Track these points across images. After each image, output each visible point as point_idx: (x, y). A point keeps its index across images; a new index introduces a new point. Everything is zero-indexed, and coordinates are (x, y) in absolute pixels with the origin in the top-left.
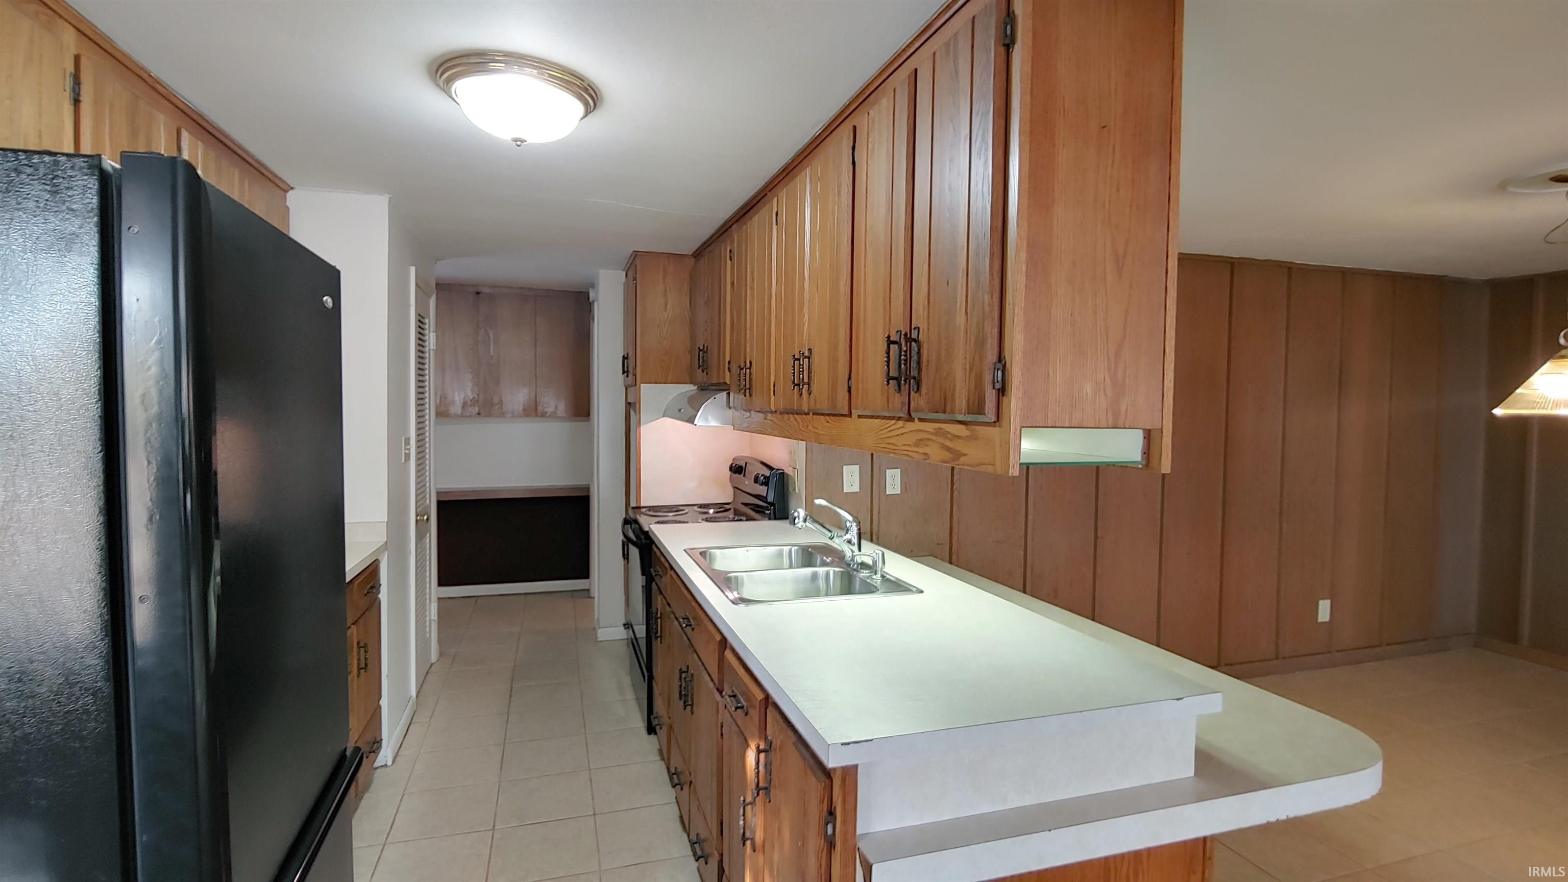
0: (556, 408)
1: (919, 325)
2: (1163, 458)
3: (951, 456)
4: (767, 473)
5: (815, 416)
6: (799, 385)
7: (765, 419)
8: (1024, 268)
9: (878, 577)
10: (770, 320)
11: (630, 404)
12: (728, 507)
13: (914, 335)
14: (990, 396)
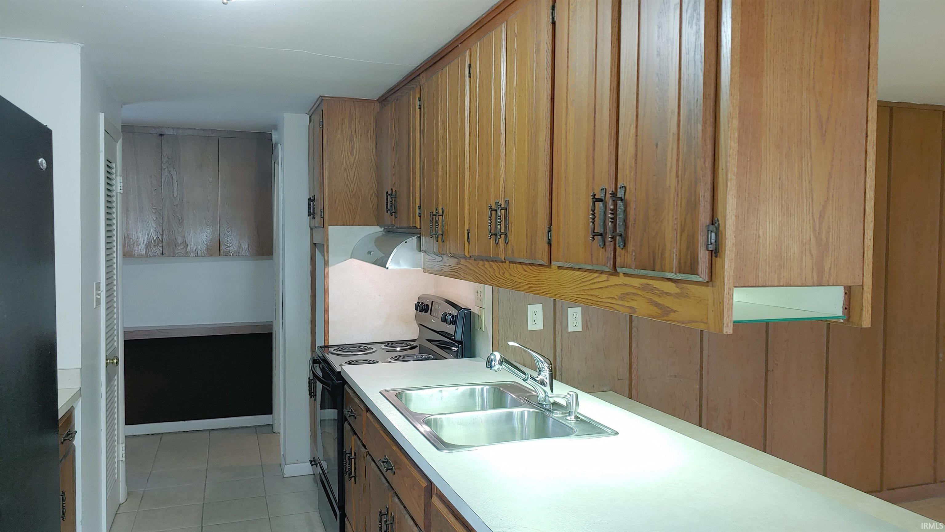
0: (239, 246)
1: (625, 185)
2: (864, 313)
3: (660, 311)
4: (455, 312)
5: (511, 264)
6: (496, 235)
7: (458, 263)
8: (736, 135)
9: (572, 418)
10: (463, 170)
11: (315, 244)
12: (414, 344)
13: (620, 194)
14: (703, 257)
